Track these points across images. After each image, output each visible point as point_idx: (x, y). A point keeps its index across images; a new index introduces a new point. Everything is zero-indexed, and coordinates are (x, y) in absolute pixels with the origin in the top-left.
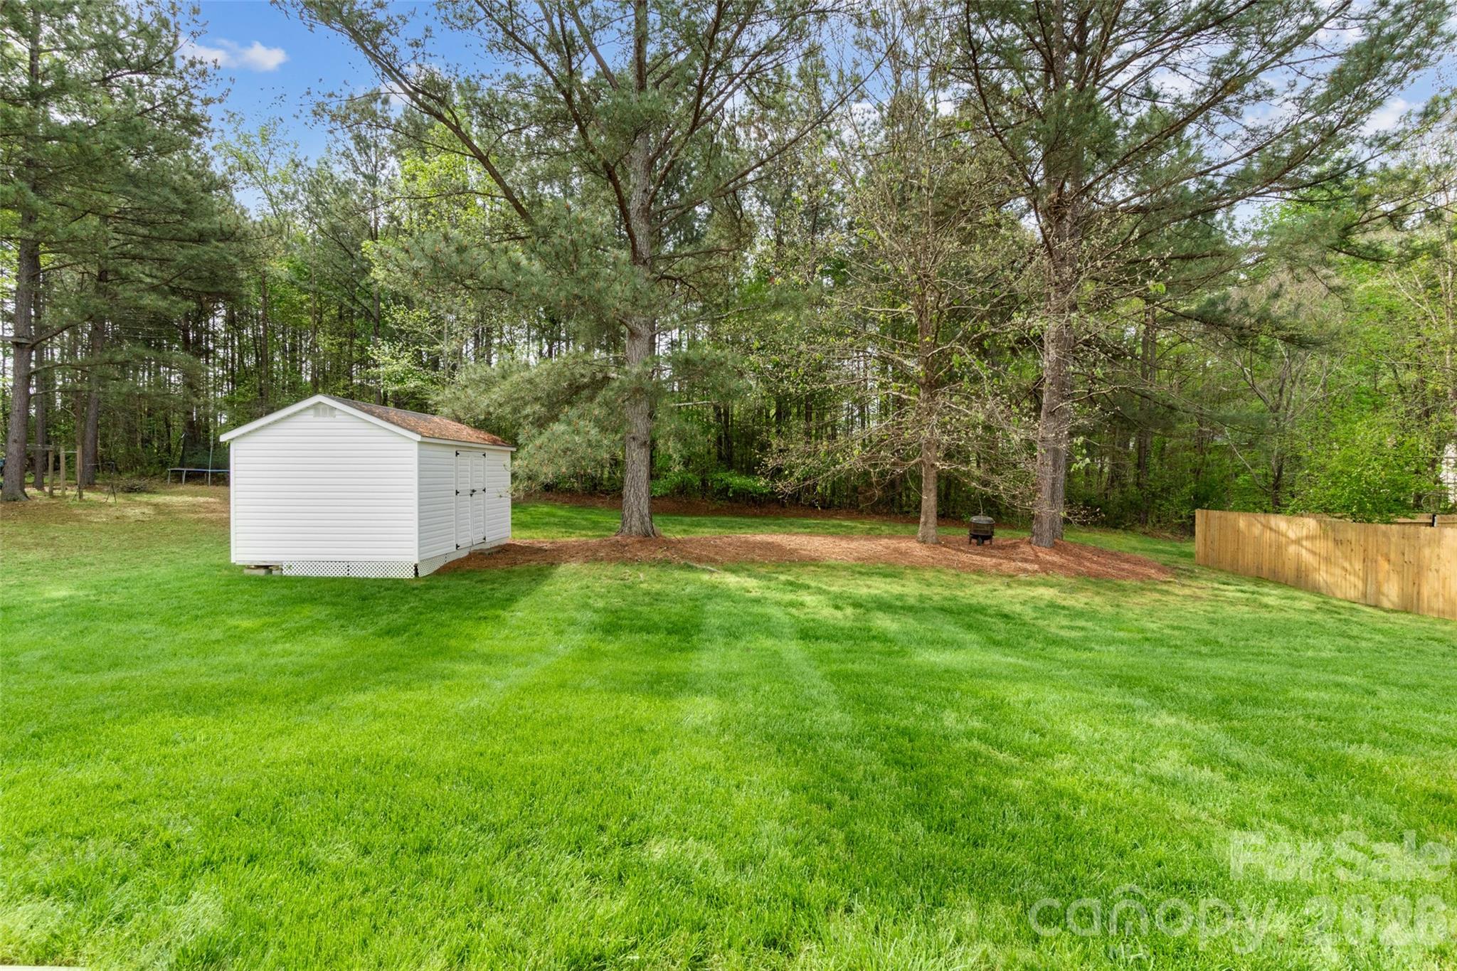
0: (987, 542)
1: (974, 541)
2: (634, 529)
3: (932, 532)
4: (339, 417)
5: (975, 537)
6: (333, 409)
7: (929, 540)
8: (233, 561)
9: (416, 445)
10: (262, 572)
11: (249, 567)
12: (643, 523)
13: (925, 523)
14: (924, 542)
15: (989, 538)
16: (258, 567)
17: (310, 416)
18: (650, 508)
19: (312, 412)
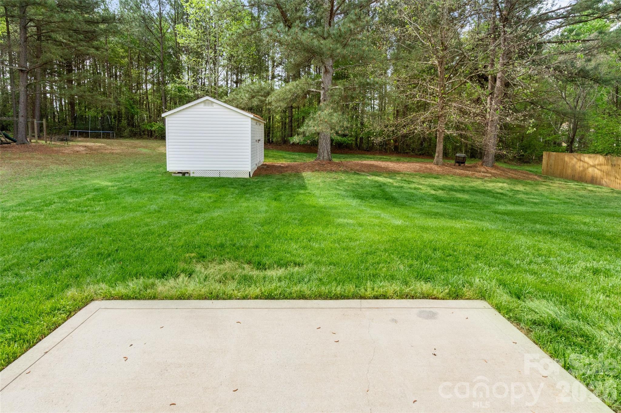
0: (462, 165)
1: (457, 164)
2: (325, 157)
3: (441, 160)
4: (215, 106)
5: (458, 162)
6: (213, 102)
7: (440, 163)
8: (168, 170)
9: (250, 120)
10: (180, 175)
11: (175, 173)
12: (328, 155)
13: (438, 156)
14: (437, 164)
15: (464, 163)
16: (179, 173)
17: (202, 106)
18: (331, 148)
19: (203, 104)
